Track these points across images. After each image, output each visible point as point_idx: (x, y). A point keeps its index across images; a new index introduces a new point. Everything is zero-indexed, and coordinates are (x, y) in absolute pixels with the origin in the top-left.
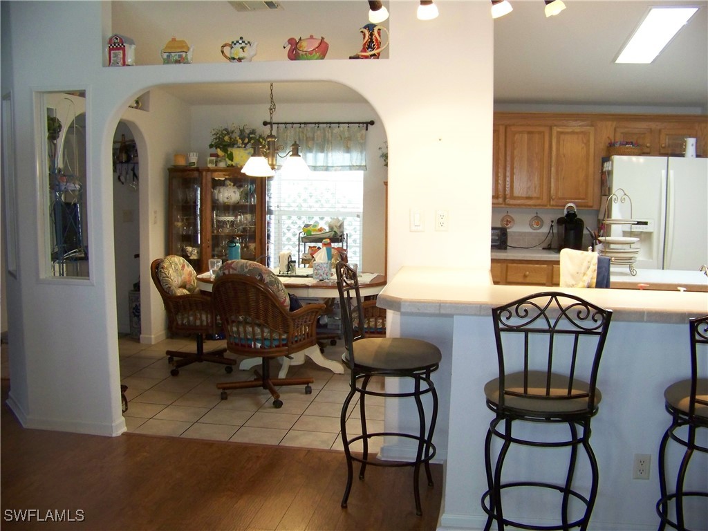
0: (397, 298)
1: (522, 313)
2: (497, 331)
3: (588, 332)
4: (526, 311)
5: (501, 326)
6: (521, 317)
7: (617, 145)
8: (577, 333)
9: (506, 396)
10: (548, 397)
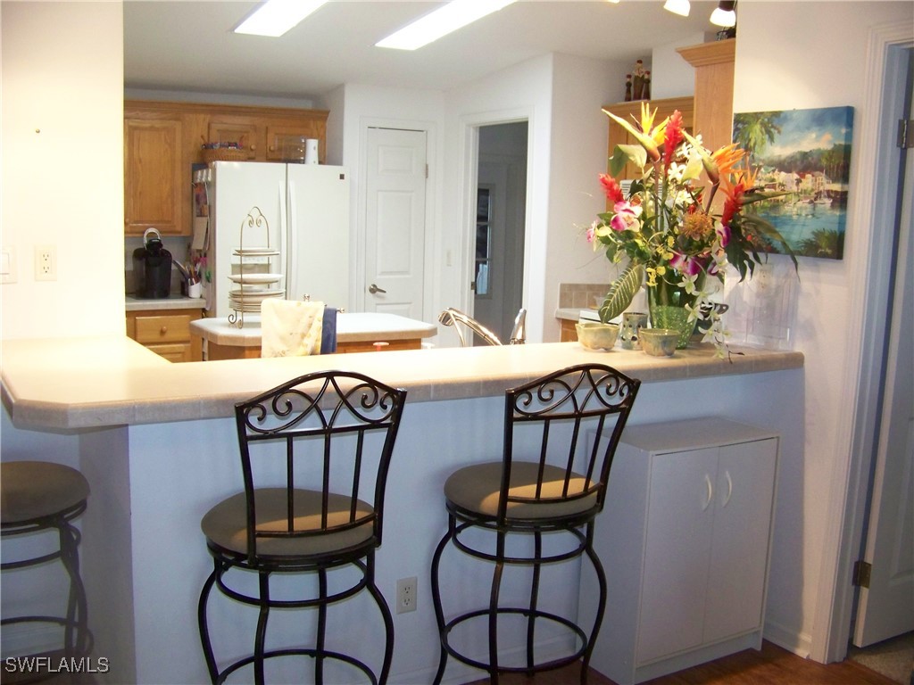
0: (58, 404)
1: (282, 408)
2: (244, 442)
3: (375, 425)
4: (289, 405)
5: (249, 432)
6: (282, 415)
7: (217, 147)
8: (361, 430)
9: (258, 539)
10: (324, 531)
